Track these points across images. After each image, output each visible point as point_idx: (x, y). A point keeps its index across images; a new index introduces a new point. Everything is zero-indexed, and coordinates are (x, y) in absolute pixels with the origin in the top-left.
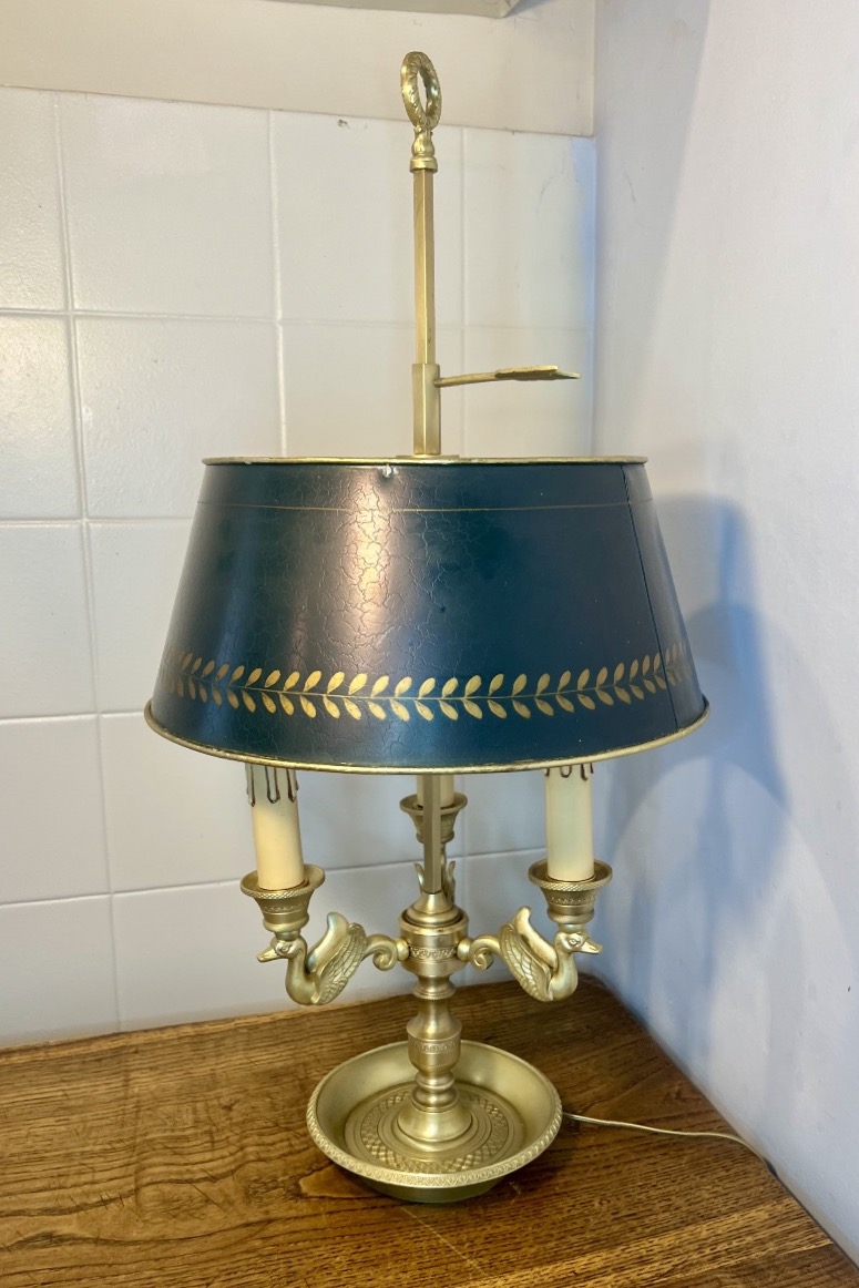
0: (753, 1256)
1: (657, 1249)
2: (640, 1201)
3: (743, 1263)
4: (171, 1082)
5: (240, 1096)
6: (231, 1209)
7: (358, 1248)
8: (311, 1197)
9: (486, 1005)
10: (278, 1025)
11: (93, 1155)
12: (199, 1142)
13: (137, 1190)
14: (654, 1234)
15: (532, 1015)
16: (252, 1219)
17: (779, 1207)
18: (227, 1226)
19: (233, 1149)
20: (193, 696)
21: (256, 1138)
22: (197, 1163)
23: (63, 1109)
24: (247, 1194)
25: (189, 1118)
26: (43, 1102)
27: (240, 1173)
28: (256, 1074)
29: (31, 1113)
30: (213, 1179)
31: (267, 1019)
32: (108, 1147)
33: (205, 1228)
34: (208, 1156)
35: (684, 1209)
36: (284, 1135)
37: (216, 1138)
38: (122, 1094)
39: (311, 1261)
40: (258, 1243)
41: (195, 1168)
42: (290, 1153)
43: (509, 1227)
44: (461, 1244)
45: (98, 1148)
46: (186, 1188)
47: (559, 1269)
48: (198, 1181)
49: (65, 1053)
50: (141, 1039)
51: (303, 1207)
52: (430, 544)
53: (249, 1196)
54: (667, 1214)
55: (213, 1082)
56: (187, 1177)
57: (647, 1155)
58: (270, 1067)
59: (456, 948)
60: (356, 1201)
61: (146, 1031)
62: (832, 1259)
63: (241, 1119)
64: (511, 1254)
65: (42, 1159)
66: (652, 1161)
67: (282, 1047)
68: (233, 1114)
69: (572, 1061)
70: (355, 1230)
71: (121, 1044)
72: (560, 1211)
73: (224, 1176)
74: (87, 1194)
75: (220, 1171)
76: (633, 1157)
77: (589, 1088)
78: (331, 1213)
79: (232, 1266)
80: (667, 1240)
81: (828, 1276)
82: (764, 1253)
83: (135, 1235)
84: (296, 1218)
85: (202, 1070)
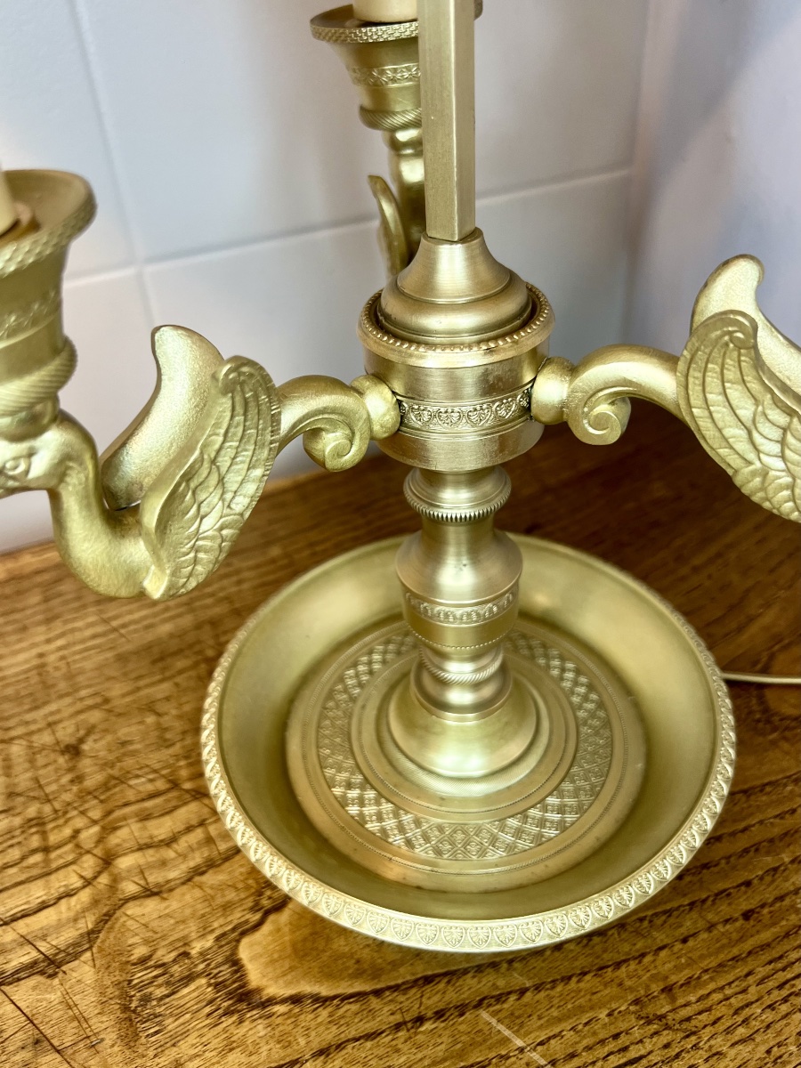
5: (95, 717)
8: (271, 1001)
12: (18, 853)
21: (135, 827)
22: (15, 919)
24: (125, 1009)
27: (106, 939)
28: (122, 659)
30: (50, 966)
34: (37, 892)
37: (52, 838)
42: (210, 865)
48: (16, 976)
51: (257, 1039)
53: (131, 1014)
58: (150, 636)
59: (529, 395)
60: (374, 1002)
63: (101, 778)
68: (83, 765)
69: (697, 561)
73: (71, 953)
77: (751, 619)
85: (21, 657)
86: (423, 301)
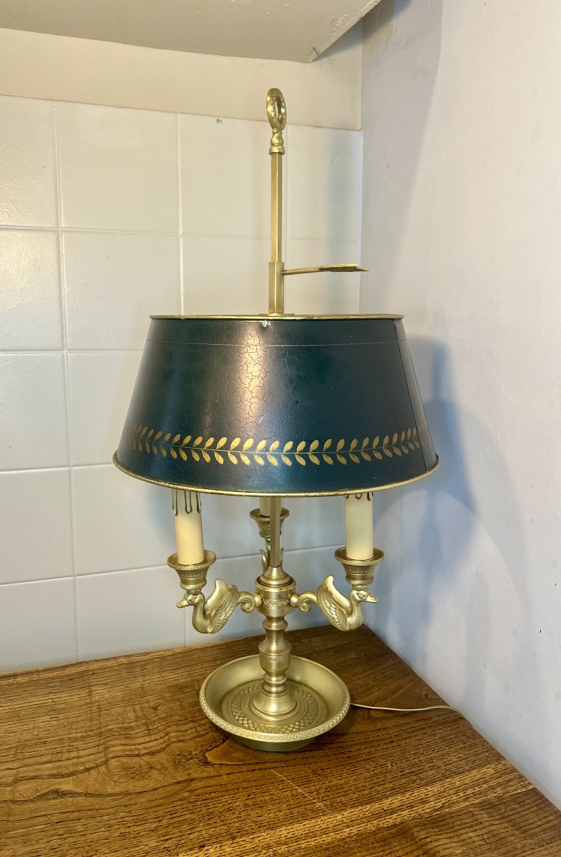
0: (489, 797)
1: (430, 794)
2: (415, 763)
3: (484, 801)
4: (118, 693)
5: (161, 701)
6: (167, 773)
7: (249, 796)
8: (215, 764)
9: (301, 643)
10: (177, 656)
11: (76, 740)
12: (141, 730)
13: (106, 762)
14: (427, 784)
15: (330, 649)
16: (180, 779)
17: (500, 766)
18: (166, 784)
19: (162, 734)
20: (149, 451)
21: (175, 727)
22: (142, 744)
23: (53, 711)
24: (175, 763)
25: (131, 715)
26: (41, 706)
27: (168, 749)
28: (169, 687)
29: (33, 713)
30: (153, 753)
31: (170, 653)
32: (85, 734)
33: (152, 785)
34: (147, 739)
35: (442, 768)
36: (191, 725)
37: (151, 728)
38: (88, 701)
39: (221, 805)
40: (186, 794)
41: (141, 747)
42: (198, 737)
43: (339, 781)
44: (311, 792)
45: (79, 735)
46: (136, 760)
47: (373, 808)
48: (144, 755)
49: (50, 675)
50: (95, 666)
51: (210, 771)
52: (290, 365)
53: (177, 764)
54: (433, 771)
55: (143, 692)
56: (136, 752)
57: (414, 734)
58: (177, 682)
60: (243, 766)
61: (97, 661)
62: (537, 797)
63: (164, 715)
64: (343, 799)
65: (45, 743)
66: (418, 738)
67: (182, 670)
68: (158, 712)
70: (245, 785)
71: (83, 669)
72: (368, 771)
73: (159, 751)
74: (76, 765)
75: (155, 749)
76: (406, 736)
77: (372, 693)
78: (228, 774)
79: (172, 809)
80: (436, 788)
81: (536, 808)
82: (495, 795)
83: (109, 790)
84: (208, 777)
85: (135, 684)
86: (269, 578)
